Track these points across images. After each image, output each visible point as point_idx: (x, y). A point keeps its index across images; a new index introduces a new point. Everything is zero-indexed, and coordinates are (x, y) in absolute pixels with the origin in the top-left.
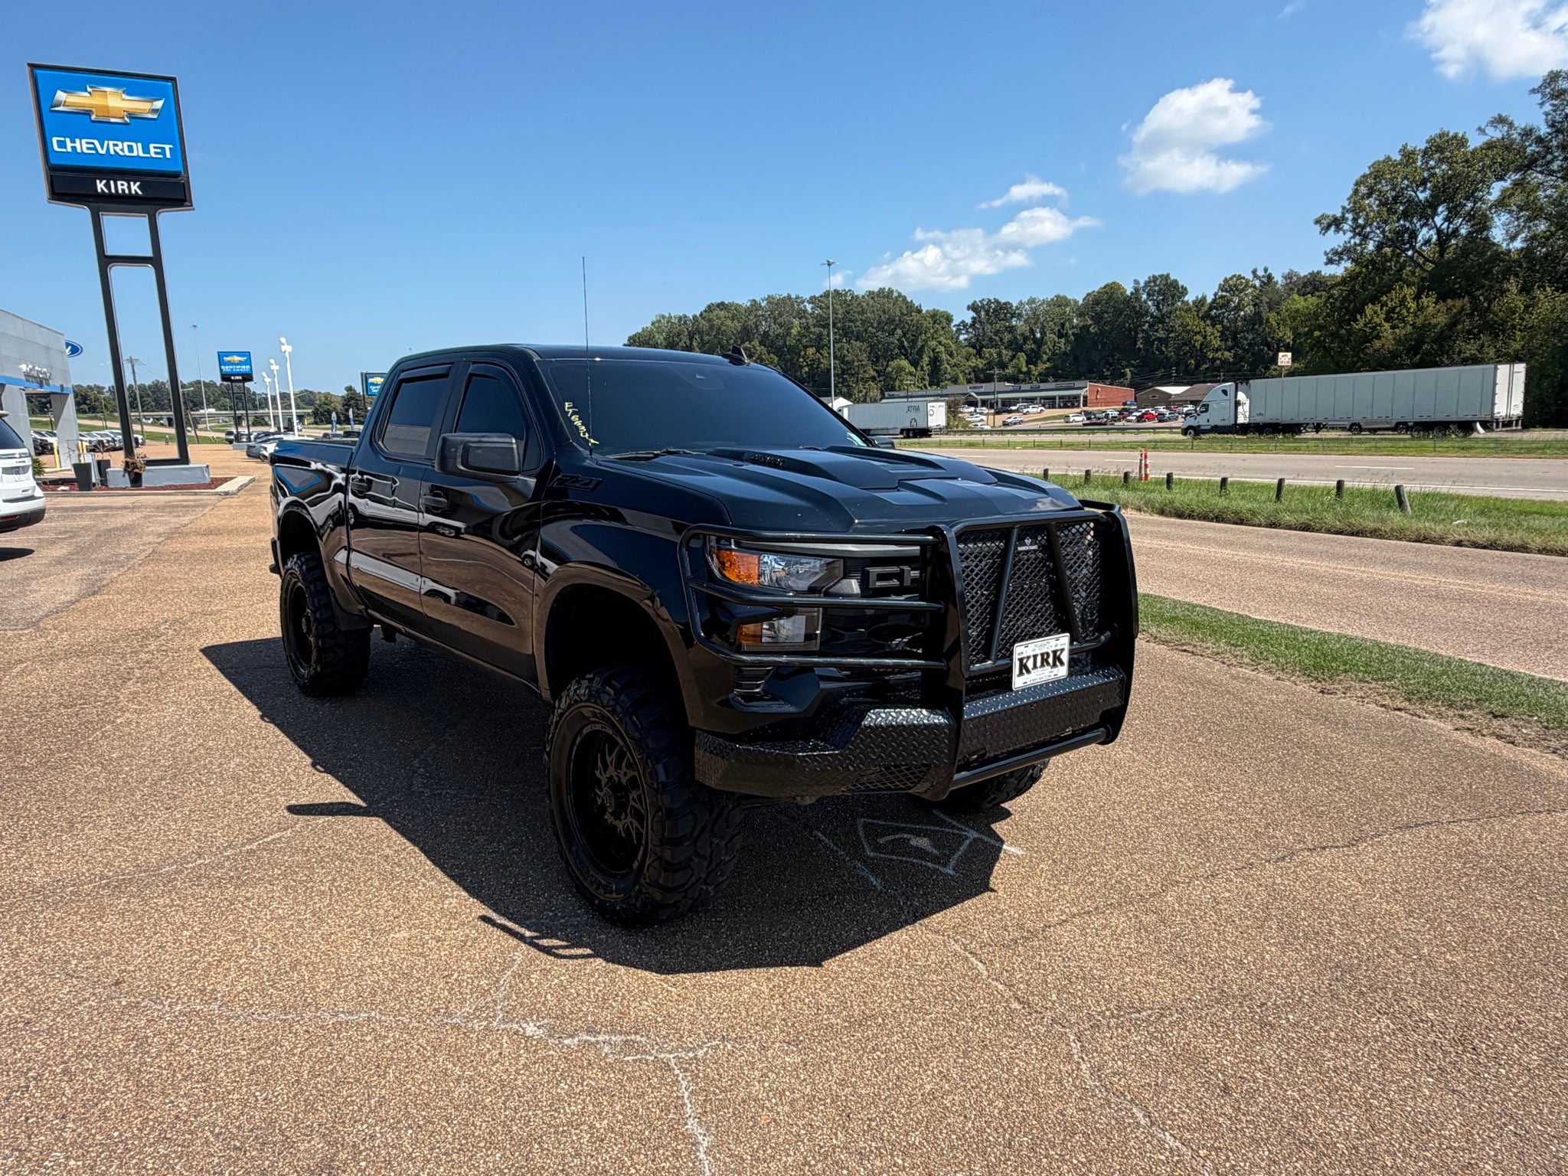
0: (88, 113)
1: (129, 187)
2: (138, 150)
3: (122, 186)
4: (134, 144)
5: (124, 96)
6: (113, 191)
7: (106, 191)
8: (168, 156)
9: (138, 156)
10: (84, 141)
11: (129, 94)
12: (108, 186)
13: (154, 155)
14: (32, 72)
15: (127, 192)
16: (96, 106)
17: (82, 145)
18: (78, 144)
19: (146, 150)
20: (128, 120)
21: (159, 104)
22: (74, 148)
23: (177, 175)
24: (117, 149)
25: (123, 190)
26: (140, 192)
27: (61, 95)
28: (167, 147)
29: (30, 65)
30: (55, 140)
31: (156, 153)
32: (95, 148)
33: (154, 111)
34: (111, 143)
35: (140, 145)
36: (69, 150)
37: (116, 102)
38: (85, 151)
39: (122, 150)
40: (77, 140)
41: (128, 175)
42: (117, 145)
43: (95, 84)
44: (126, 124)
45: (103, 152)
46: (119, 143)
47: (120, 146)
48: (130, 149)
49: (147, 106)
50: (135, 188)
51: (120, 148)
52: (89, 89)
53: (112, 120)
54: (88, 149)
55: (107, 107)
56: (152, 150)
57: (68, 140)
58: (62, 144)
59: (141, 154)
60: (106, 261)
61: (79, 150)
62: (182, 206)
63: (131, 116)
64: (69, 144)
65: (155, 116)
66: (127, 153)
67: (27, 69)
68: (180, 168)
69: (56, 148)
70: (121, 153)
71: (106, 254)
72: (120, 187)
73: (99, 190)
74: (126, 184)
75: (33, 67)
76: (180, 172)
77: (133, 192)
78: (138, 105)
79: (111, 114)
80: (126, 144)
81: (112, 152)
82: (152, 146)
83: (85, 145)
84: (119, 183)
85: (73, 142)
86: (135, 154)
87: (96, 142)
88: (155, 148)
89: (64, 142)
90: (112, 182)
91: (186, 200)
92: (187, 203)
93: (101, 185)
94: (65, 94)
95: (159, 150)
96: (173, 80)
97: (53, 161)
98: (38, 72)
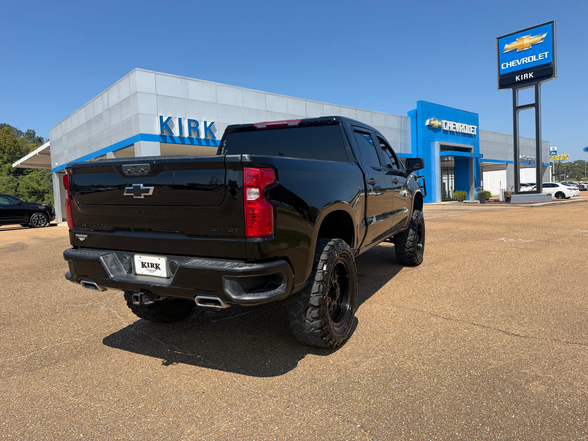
0: (516, 50)
1: (528, 76)
2: (534, 58)
3: (526, 76)
4: (532, 57)
5: (531, 37)
6: (522, 79)
7: (519, 80)
8: (546, 57)
10: (513, 62)
11: (532, 36)
12: (520, 78)
13: (540, 59)
14: (498, 40)
15: (527, 78)
17: (512, 64)
18: (510, 64)
19: (537, 57)
20: (531, 47)
21: (544, 36)
22: (509, 66)
23: (549, 64)
24: (525, 61)
25: (526, 77)
26: (532, 77)
27: (507, 46)
28: (546, 53)
29: (497, 38)
30: (502, 65)
31: (541, 57)
32: (517, 64)
33: (543, 39)
34: (523, 59)
35: (535, 56)
36: (507, 67)
37: (527, 41)
38: (513, 66)
39: (527, 61)
40: (511, 62)
41: (527, 71)
42: (526, 59)
43: (519, 37)
44: (531, 49)
45: (519, 64)
46: (527, 58)
47: (527, 60)
48: (531, 59)
49: (540, 38)
50: (531, 75)
51: (526, 60)
52: (517, 40)
53: (525, 49)
54: (514, 64)
55: (523, 44)
56: (540, 56)
57: (507, 63)
58: (505, 66)
59: (535, 60)
60: (516, 108)
61: (511, 66)
62: (550, 77)
63: (533, 45)
64: (507, 65)
65: (543, 41)
66: (529, 61)
67: (496, 40)
68: (551, 61)
69: (503, 68)
70: (527, 62)
71: (517, 106)
72: (525, 77)
73: (517, 80)
74: (527, 74)
75: (498, 38)
76: (551, 62)
77: (530, 77)
78: (537, 39)
79: (525, 46)
80: (529, 57)
81: (523, 63)
82: (539, 55)
83: (513, 63)
84: (525, 75)
85: (509, 63)
86: (532, 61)
87: (518, 61)
88: (541, 55)
89: (506, 64)
90: (522, 75)
91: (552, 75)
92: (553, 76)
93: (517, 78)
94: (508, 45)
95: (543, 56)
96: (553, 22)
97: (501, 73)
98: (500, 40)
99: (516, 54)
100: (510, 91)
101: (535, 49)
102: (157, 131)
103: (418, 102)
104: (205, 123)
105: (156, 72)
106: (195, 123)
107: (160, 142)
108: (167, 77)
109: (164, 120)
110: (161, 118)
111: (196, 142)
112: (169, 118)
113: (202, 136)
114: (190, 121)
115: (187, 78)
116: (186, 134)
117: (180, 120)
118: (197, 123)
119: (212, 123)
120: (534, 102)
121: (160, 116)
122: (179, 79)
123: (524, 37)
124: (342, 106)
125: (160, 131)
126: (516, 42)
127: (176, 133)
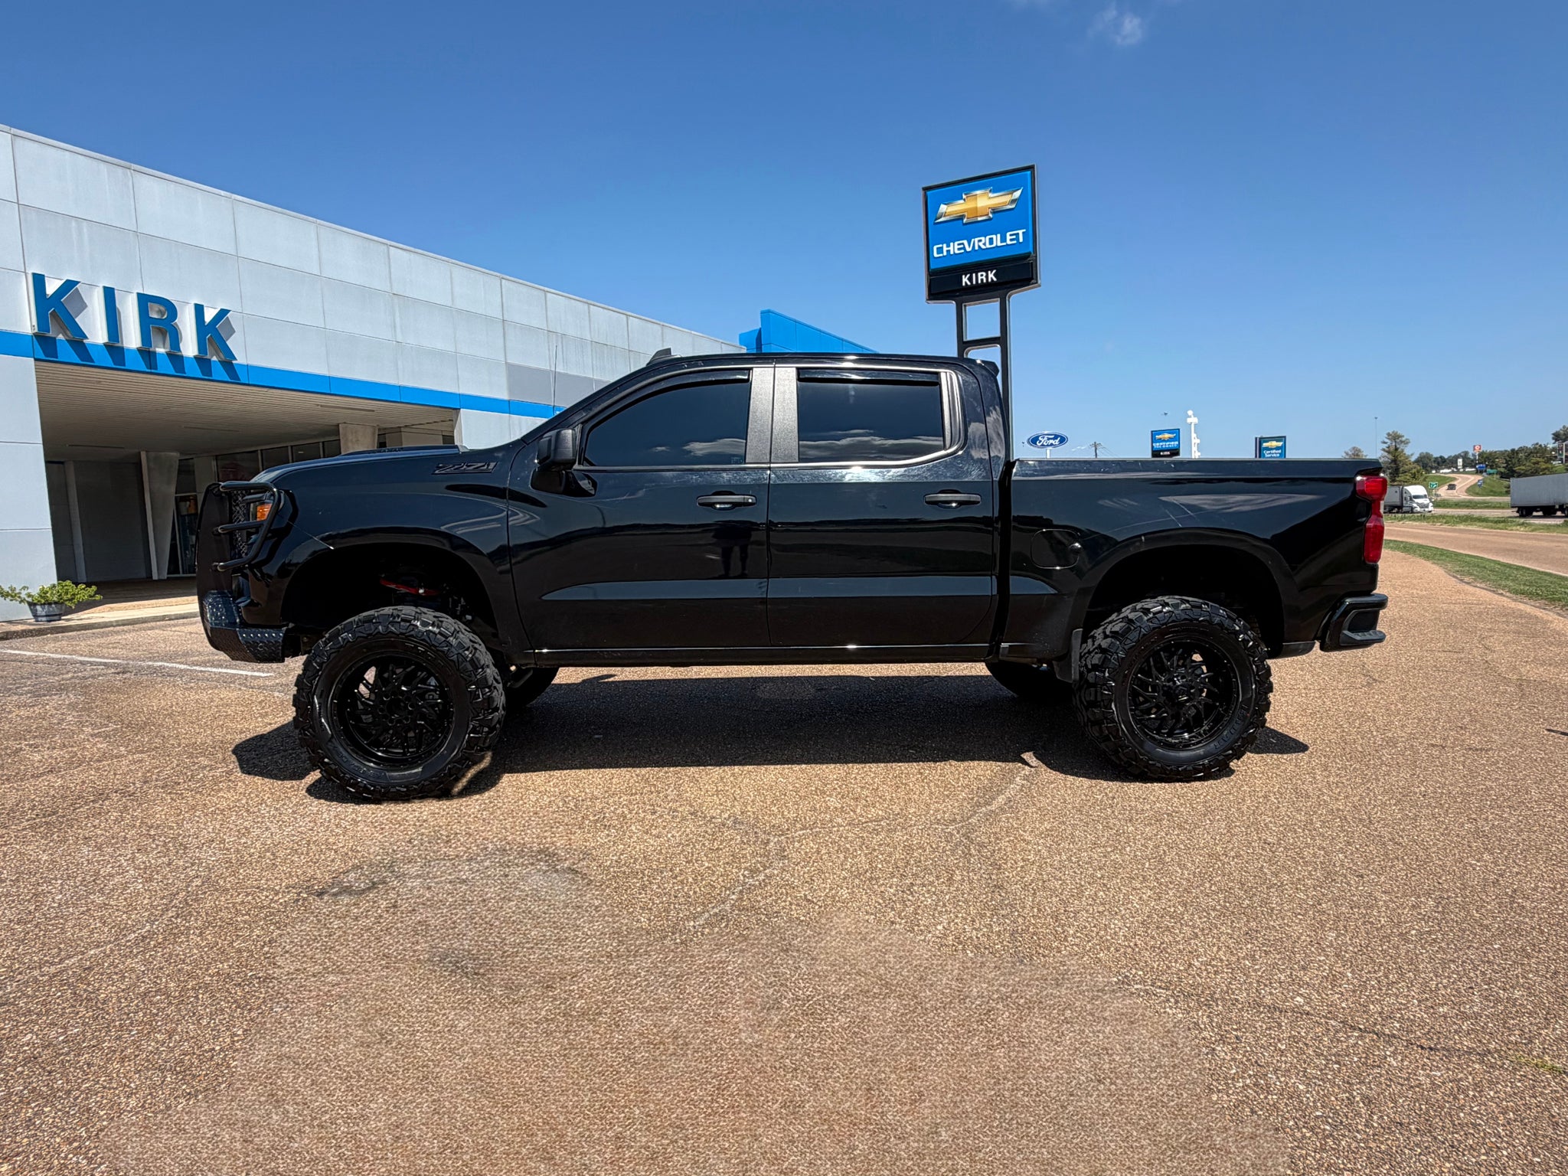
0: (961, 218)
1: (987, 277)
2: (997, 240)
3: (982, 277)
4: (994, 236)
5: (991, 195)
6: (974, 282)
7: (969, 283)
8: (1021, 240)
9: (997, 246)
10: (956, 243)
11: (993, 191)
12: (970, 279)
13: (1009, 242)
14: (925, 193)
15: (985, 281)
16: (966, 210)
17: (954, 248)
18: (951, 248)
19: (1003, 239)
20: (991, 215)
21: (1017, 194)
22: (948, 251)
23: (1026, 256)
24: (981, 244)
25: (982, 280)
26: (995, 279)
27: (943, 208)
28: (1020, 232)
29: (923, 189)
30: (935, 247)
31: (1011, 240)
32: (964, 248)
33: (1013, 201)
34: (976, 240)
35: (999, 235)
36: (945, 254)
37: (984, 201)
38: (957, 252)
39: (984, 244)
40: (952, 244)
41: (984, 266)
42: (980, 241)
43: (968, 191)
44: (990, 219)
45: (968, 249)
46: (983, 238)
47: (983, 242)
49: (1008, 198)
51: (982, 242)
52: (964, 197)
53: (979, 219)
54: (959, 249)
55: (976, 208)
56: (1008, 238)
57: (945, 245)
58: (940, 250)
59: (999, 244)
60: (964, 346)
61: (952, 253)
62: (1028, 285)
63: (995, 211)
64: (945, 249)
65: (1013, 206)
66: (988, 246)
67: (922, 193)
68: (1031, 249)
69: (936, 255)
70: (983, 247)
71: (965, 340)
72: (980, 278)
73: (964, 284)
74: (984, 274)
75: (926, 189)
76: (1030, 253)
77: (990, 280)
78: (1001, 200)
79: (979, 214)
80: (988, 237)
81: (977, 248)
82: (1008, 234)
83: (956, 247)
84: (979, 274)
85: (948, 246)
86: (994, 245)
87: (965, 242)
88: (1011, 235)
89: (942, 248)
90: (974, 275)
91: (1032, 279)
92: (1033, 281)
93: (965, 280)
94: (945, 206)
95: (1014, 237)
96: (1031, 168)
97: (932, 267)
98: (929, 193)
99: (963, 227)
100: (951, 306)
101: (998, 219)
102: (26, 323)
103: (762, 313)
104: (199, 310)
105: (14, 131)
106: (162, 308)
107: (36, 360)
108: (60, 152)
109: (51, 287)
110: (39, 281)
111: (164, 365)
112: (69, 285)
113: (189, 348)
114: (144, 301)
115: (134, 166)
116: (132, 339)
117: (109, 294)
118: (170, 309)
119: (223, 313)
120: (997, 334)
121: (34, 275)
122: (103, 167)
123: (978, 192)
124: (593, 302)
125: (35, 323)
126: (962, 201)
127: (97, 334)
